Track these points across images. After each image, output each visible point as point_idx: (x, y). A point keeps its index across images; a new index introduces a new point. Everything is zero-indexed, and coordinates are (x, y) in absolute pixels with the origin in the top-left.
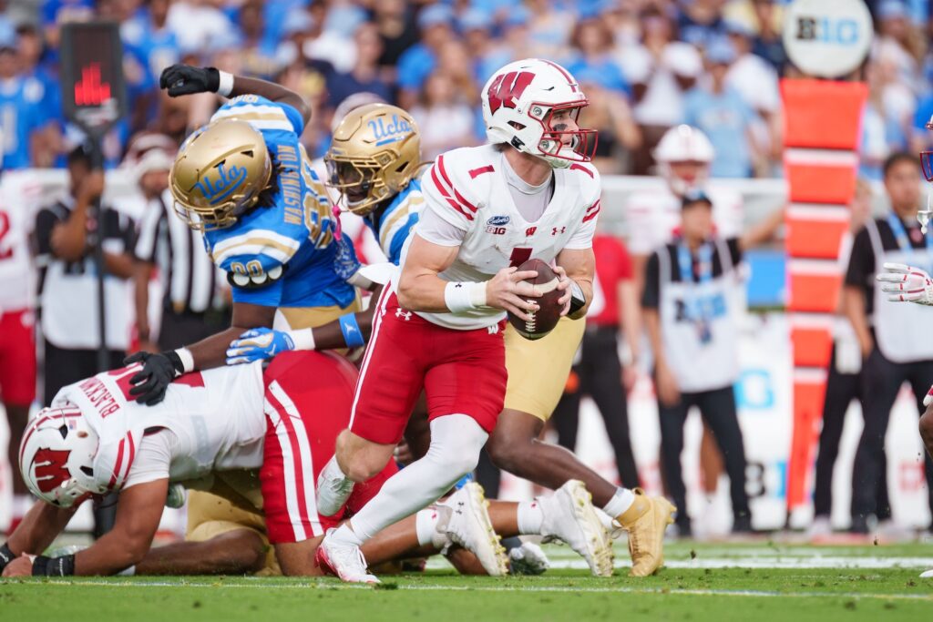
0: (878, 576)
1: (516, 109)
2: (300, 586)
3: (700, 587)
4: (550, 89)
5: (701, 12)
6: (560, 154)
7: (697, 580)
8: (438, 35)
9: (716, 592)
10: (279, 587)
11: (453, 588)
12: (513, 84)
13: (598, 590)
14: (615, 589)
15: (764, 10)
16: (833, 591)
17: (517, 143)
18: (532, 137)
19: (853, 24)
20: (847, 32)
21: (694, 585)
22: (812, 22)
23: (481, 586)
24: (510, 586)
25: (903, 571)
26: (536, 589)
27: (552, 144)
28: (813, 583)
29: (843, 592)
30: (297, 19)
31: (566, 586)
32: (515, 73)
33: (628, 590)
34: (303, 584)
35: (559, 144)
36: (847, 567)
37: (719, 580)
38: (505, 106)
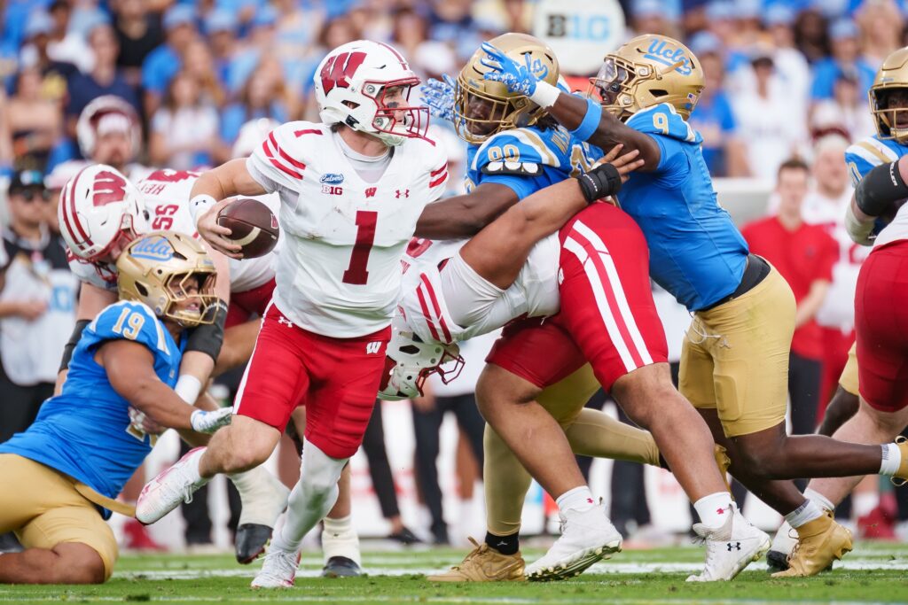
0: (639, 582)
1: (349, 88)
2: (50, 598)
3: (458, 594)
4: (382, 68)
5: (450, 10)
6: (393, 131)
7: (455, 588)
8: (182, 36)
9: (475, 600)
10: (28, 600)
11: (207, 599)
12: (345, 65)
13: (354, 599)
14: (371, 598)
15: (515, 7)
16: (593, 598)
17: (351, 121)
18: (366, 116)
19: (604, 20)
20: (598, 29)
21: (452, 593)
22: (563, 18)
23: (235, 597)
24: (264, 596)
25: (665, 577)
26: (291, 599)
27: (386, 120)
28: (574, 590)
29: (605, 598)
30: (39, 21)
31: (322, 596)
32: (347, 54)
33: (385, 598)
34: (53, 597)
35: (393, 121)
36: (608, 572)
37: (477, 587)
38: (338, 86)
